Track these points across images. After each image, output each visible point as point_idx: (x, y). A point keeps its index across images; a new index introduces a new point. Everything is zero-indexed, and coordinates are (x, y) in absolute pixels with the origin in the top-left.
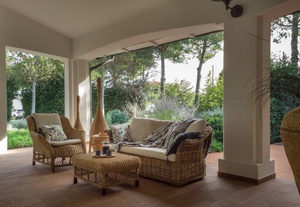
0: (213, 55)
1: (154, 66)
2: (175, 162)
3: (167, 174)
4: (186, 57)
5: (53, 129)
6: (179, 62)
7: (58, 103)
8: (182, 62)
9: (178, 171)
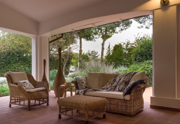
0: (111, 36)
1: (75, 43)
2: (130, 100)
3: (123, 108)
4: (94, 37)
5: (25, 82)
6: (90, 40)
7: (13, 67)
8: (92, 40)
9: (132, 106)
